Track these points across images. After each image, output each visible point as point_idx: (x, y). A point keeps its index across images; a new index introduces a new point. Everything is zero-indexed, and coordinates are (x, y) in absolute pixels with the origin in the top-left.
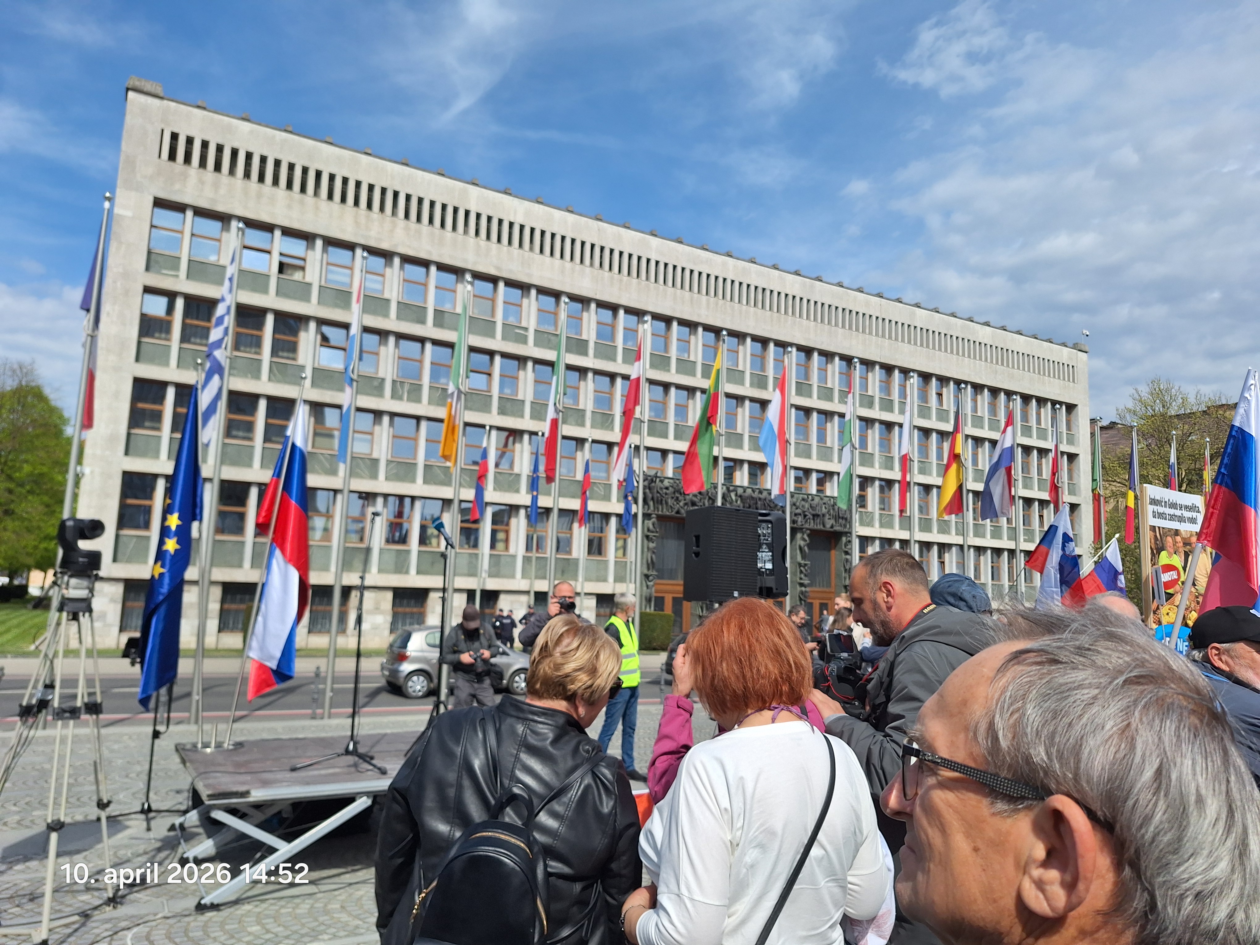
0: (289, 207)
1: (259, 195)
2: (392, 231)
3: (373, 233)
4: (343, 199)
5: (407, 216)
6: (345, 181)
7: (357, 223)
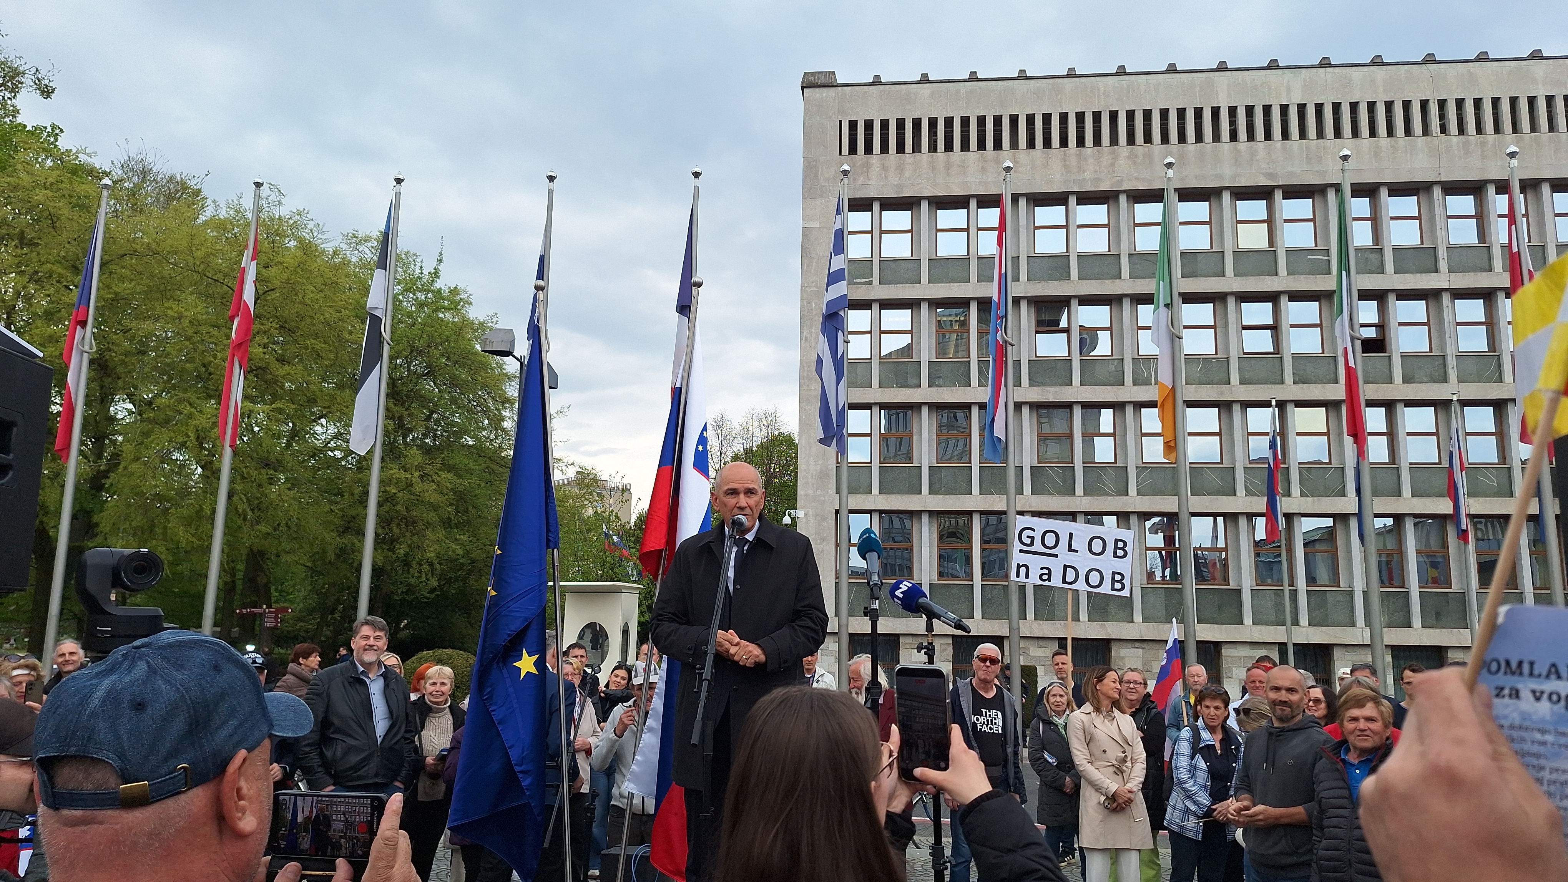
0: (983, 170)
1: (948, 166)
2: (1112, 165)
3: (1088, 175)
4: (1047, 143)
5: (1131, 140)
6: (1047, 118)
7: (1065, 166)
